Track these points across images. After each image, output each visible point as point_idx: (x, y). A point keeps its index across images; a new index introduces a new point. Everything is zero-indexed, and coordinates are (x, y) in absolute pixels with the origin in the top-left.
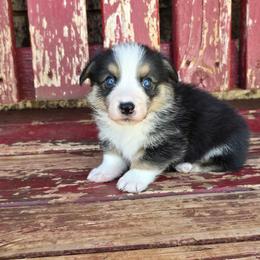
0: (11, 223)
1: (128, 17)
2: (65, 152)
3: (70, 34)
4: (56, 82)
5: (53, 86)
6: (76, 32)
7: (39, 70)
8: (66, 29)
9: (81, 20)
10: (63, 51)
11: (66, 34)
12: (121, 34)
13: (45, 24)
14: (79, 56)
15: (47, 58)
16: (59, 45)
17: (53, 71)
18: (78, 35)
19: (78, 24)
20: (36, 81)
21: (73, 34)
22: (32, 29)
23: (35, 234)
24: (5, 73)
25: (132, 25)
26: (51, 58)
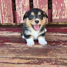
2: (59, 35)
5: (57, 19)
6: (64, 5)
7: (54, 15)
8: (62, 4)
11: (62, 5)
13: (56, 3)
14: (64, 11)
15: (56, 12)
16: (60, 8)
17: (57, 15)
19: (65, 3)
20: (53, 17)
21: (63, 5)
22: (53, 4)
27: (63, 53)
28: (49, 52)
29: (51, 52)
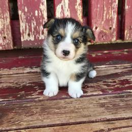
0: (20, 111)
1: (67, 5)
3: (38, 15)
4: (32, 38)
8: (36, 12)
9: (44, 7)
10: (35, 23)
11: (36, 14)
12: (63, 14)
13: (26, 10)
15: (28, 27)
16: (33, 20)
17: (30, 33)
18: (42, 15)
19: (42, 9)
20: (22, 38)
21: (40, 14)
22: (20, 12)
23: (32, 116)
24: (7, 34)
25: (69, 10)
26: (29, 27)
28: (6, 115)
29: (11, 115)
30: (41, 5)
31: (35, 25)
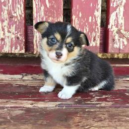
1: (122, 13)
3: (92, 21)
6: (96, 20)
8: (90, 18)
9: (98, 14)
10: (88, 29)
12: (118, 22)
13: (80, 15)
14: (95, 32)
16: (86, 26)
18: (96, 21)
19: (96, 16)
21: (94, 21)
22: (74, 17)
25: (123, 18)
27: (102, 120)
30: (96, 12)
31: (88, 31)
